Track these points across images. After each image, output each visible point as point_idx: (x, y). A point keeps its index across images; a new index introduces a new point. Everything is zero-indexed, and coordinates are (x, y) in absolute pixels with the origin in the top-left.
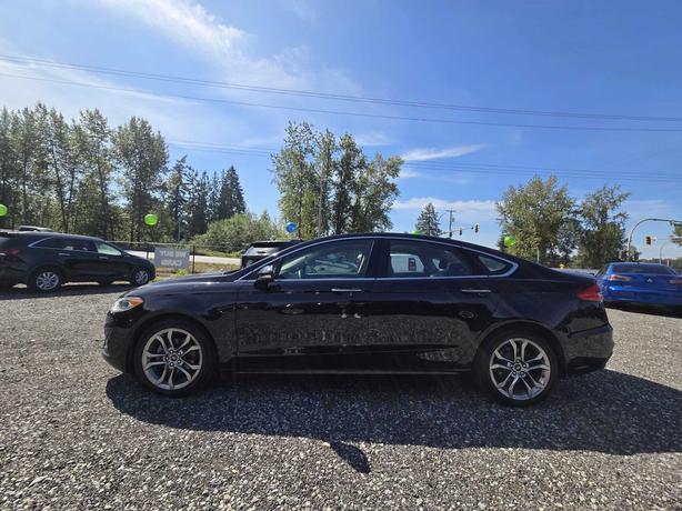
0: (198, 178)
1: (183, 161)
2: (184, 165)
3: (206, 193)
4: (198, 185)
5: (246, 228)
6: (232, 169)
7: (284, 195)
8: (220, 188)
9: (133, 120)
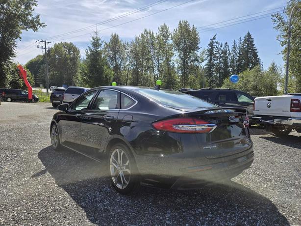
0: (222, 49)
1: (214, 38)
2: (214, 41)
3: (227, 57)
4: (222, 53)
5: (251, 79)
6: (249, 35)
7: (285, 47)
8: (238, 51)
9: (180, 23)
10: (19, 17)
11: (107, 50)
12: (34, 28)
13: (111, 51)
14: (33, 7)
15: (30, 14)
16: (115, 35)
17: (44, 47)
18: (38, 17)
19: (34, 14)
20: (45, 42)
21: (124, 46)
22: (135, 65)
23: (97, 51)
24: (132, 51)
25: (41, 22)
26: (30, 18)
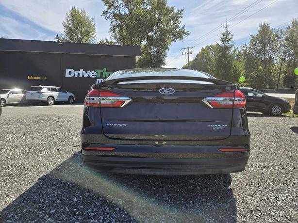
10: (168, 31)
11: (254, 43)
12: (181, 37)
13: (259, 43)
14: (180, 20)
15: (177, 27)
16: (265, 25)
17: (187, 53)
18: (183, 27)
19: (181, 26)
20: (188, 48)
21: (277, 35)
22: (291, 55)
23: (226, 46)
24: (287, 39)
25: (186, 31)
26: (177, 30)
